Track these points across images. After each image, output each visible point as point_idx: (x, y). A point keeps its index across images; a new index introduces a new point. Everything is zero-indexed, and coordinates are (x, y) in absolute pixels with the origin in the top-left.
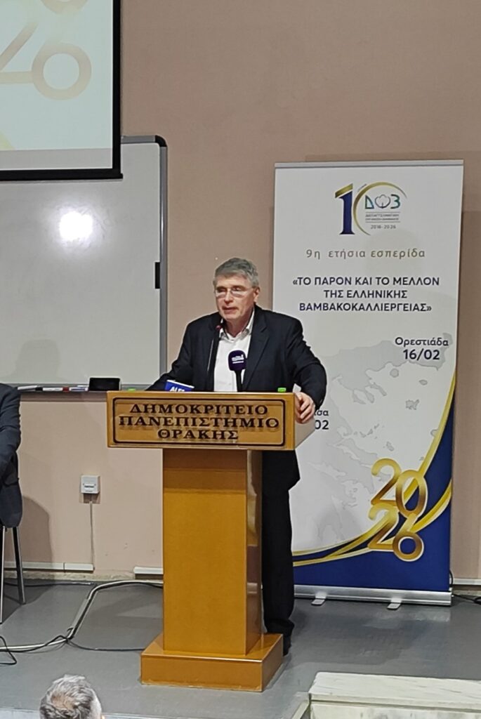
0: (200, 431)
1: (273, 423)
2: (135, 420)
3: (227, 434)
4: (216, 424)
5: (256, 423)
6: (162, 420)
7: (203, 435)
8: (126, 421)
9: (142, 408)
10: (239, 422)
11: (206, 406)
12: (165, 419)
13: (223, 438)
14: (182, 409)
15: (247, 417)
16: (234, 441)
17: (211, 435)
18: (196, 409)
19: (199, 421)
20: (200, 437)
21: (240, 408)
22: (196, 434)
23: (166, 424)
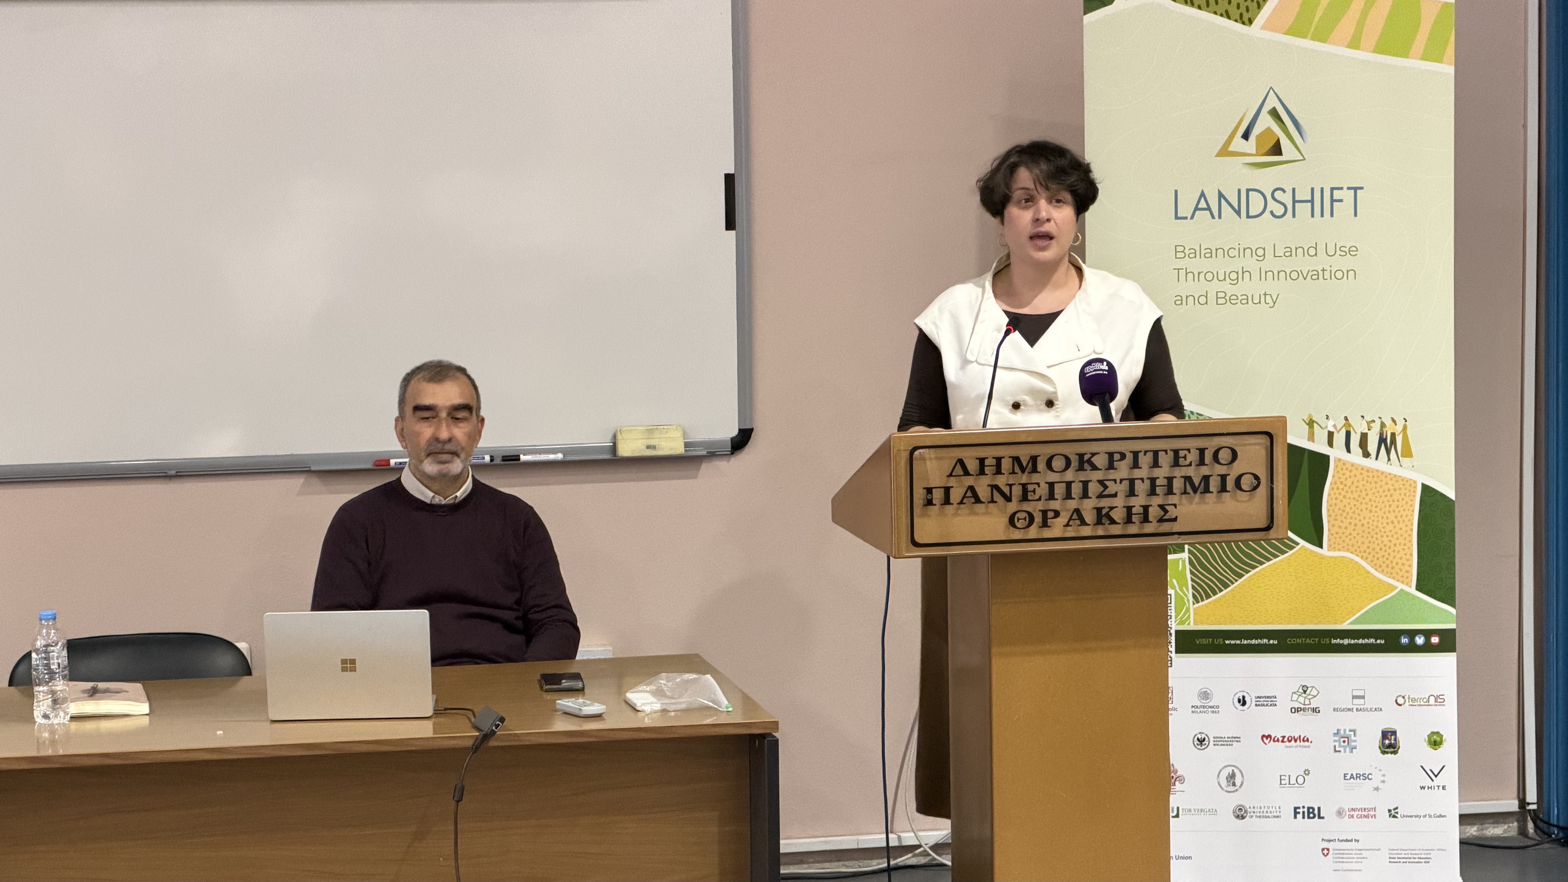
0: (1099, 510)
1: (1246, 482)
2: (956, 495)
3: (1154, 512)
4: (1132, 493)
5: (1215, 483)
6: (1017, 491)
7: (1103, 517)
8: (938, 495)
9: (975, 467)
10: (1178, 484)
11: (1111, 455)
12: (1024, 486)
13: (1146, 520)
14: (1058, 464)
15: (1197, 473)
16: (1167, 527)
17: (1118, 515)
18: (1089, 461)
19: (1094, 489)
20: (1099, 522)
21: (1182, 453)
22: (1089, 516)
23: (1025, 498)
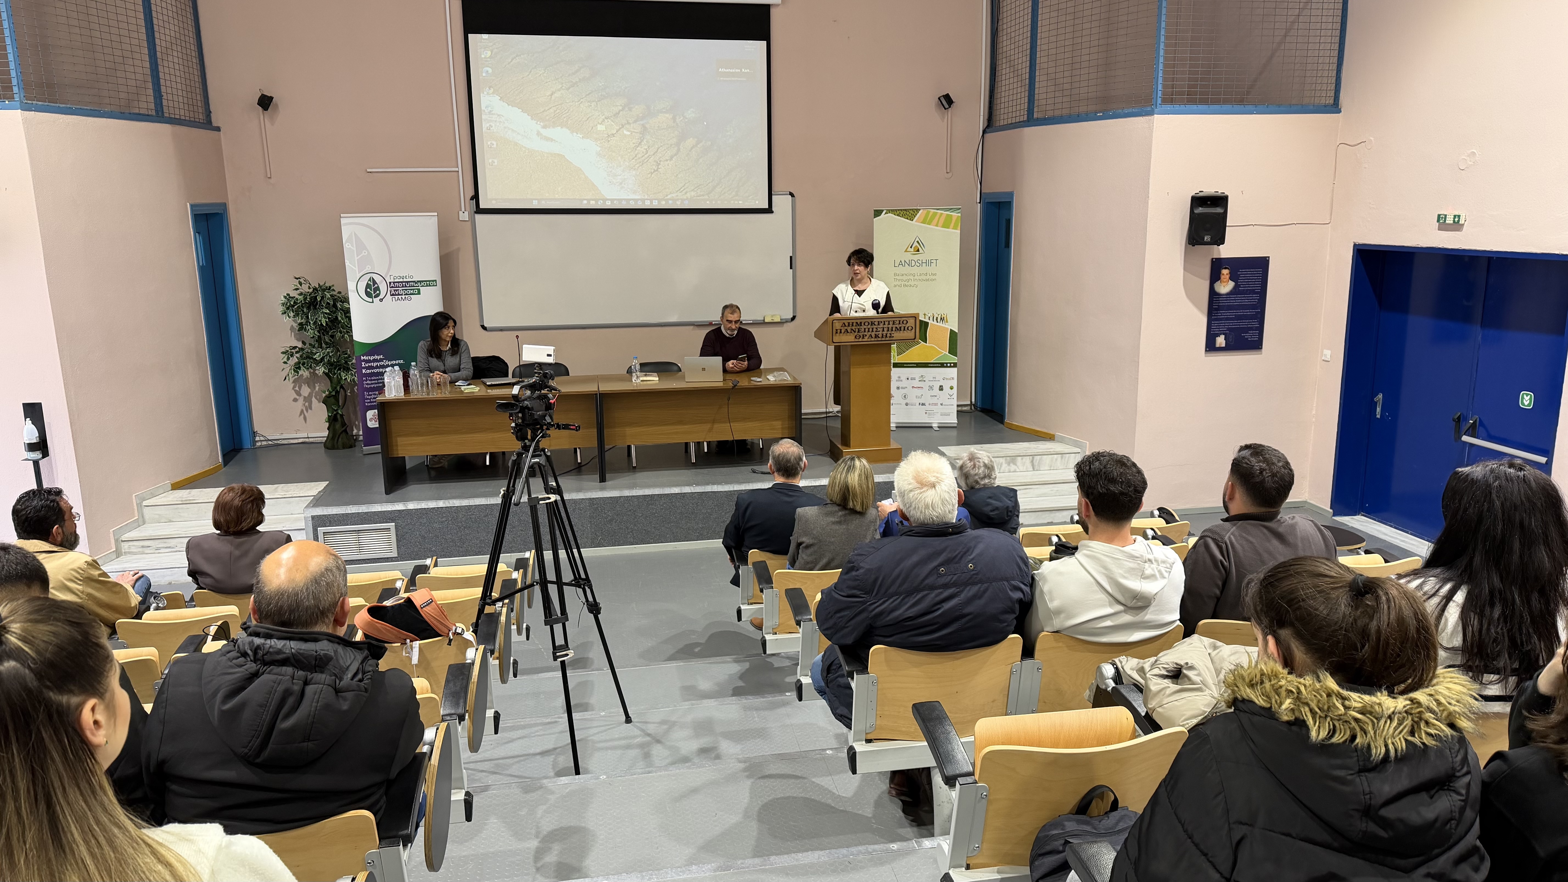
1: (910, 328)
2: (843, 331)
3: (888, 335)
4: (883, 331)
5: (902, 329)
6: (857, 330)
7: (876, 336)
8: (839, 331)
9: (847, 324)
10: (894, 329)
12: (859, 329)
13: (886, 337)
14: (866, 324)
15: (898, 326)
16: (891, 339)
17: (880, 336)
19: (875, 330)
20: (875, 338)
21: (895, 322)
22: (873, 336)
23: (859, 332)
